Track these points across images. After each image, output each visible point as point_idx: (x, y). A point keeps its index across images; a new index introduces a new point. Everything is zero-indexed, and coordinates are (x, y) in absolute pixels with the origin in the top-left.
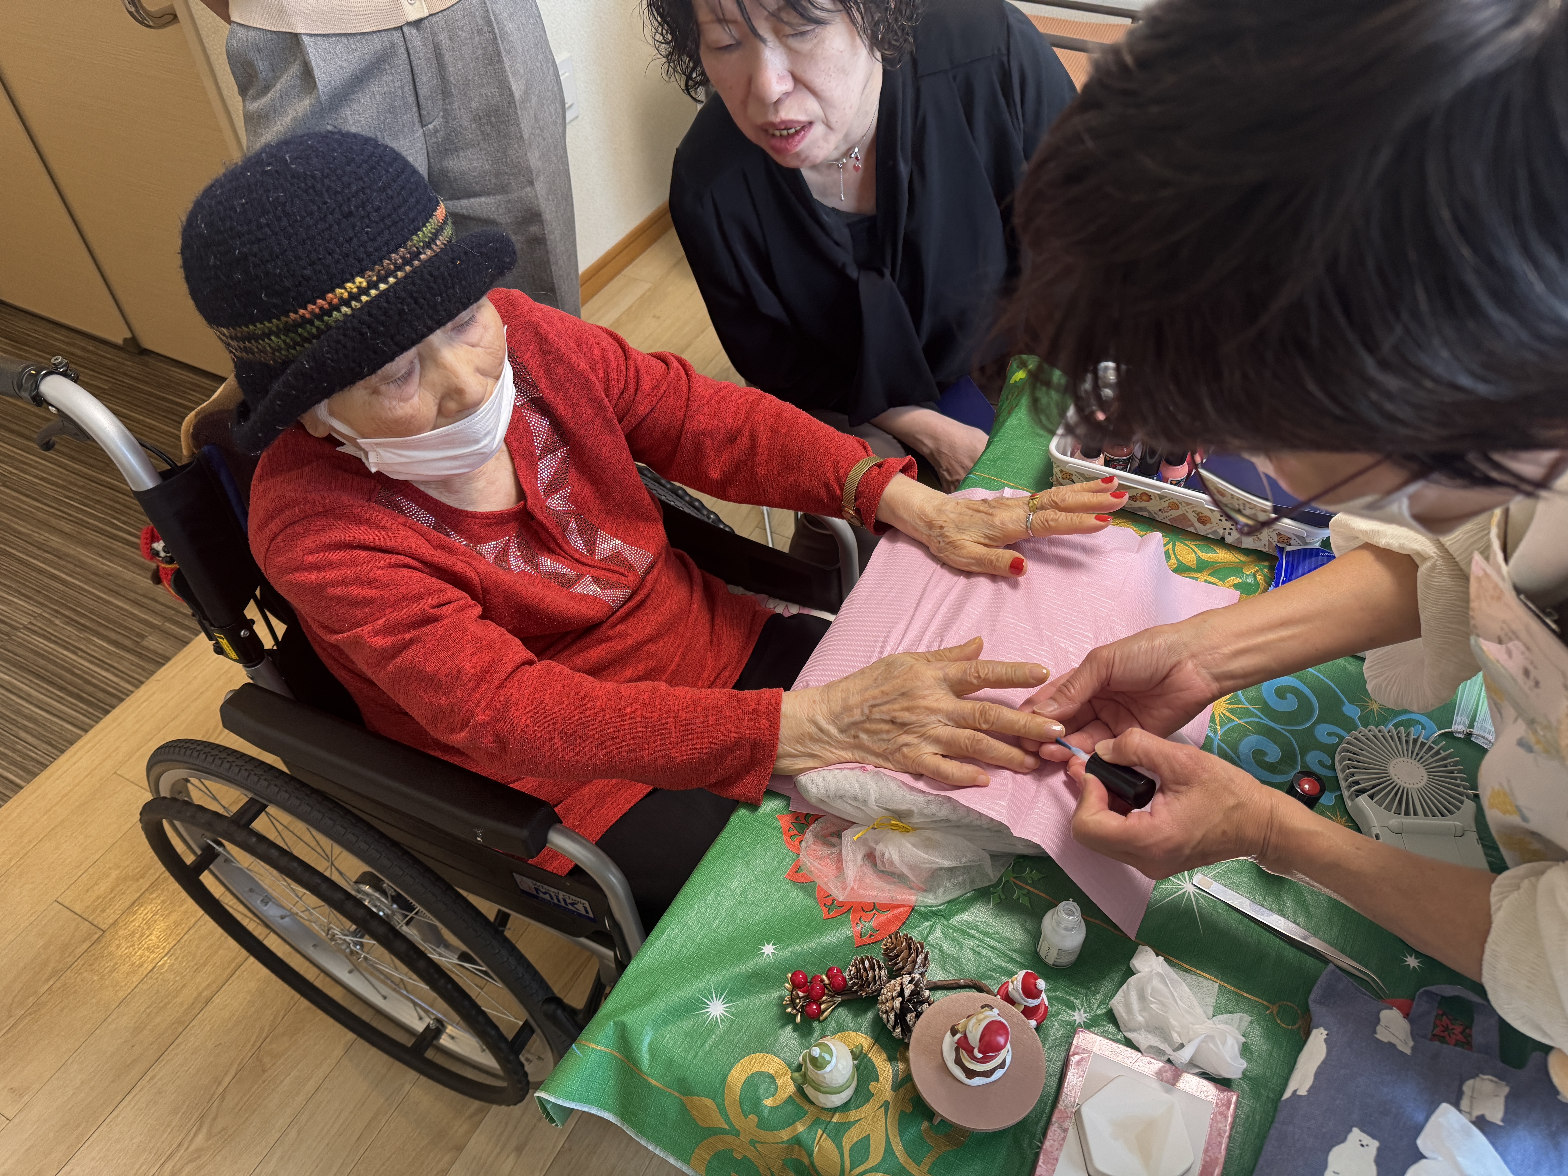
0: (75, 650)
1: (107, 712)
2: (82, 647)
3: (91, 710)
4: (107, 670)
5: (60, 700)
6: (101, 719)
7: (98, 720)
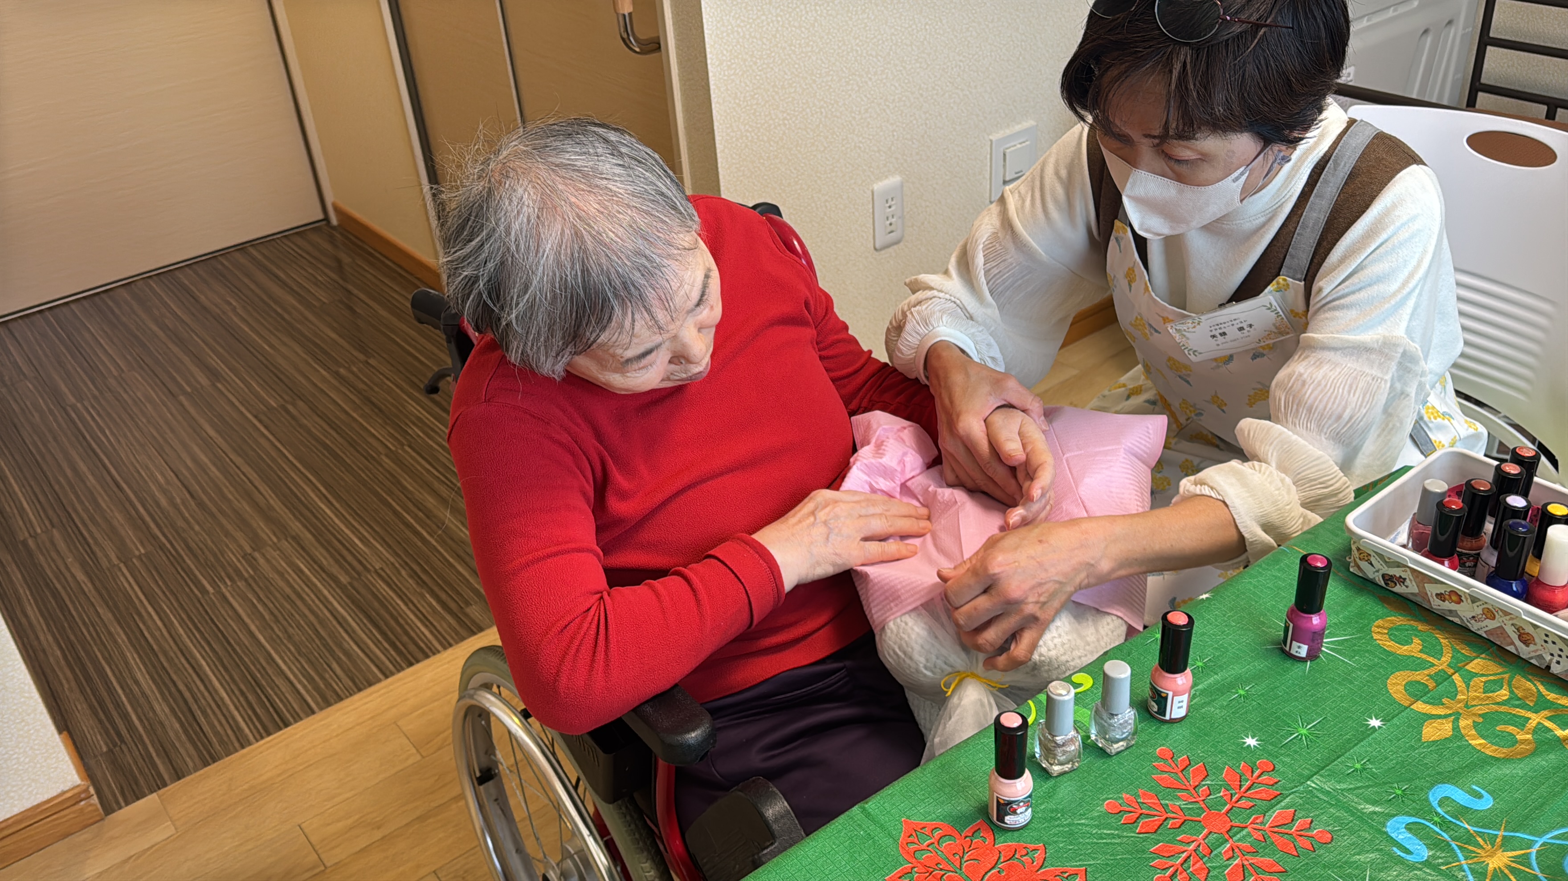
0: (407, 601)
1: (411, 664)
2: (415, 601)
3: (398, 659)
4: (426, 626)
5: (377, 643)
6: (403, 669)
7: (400, 669)
